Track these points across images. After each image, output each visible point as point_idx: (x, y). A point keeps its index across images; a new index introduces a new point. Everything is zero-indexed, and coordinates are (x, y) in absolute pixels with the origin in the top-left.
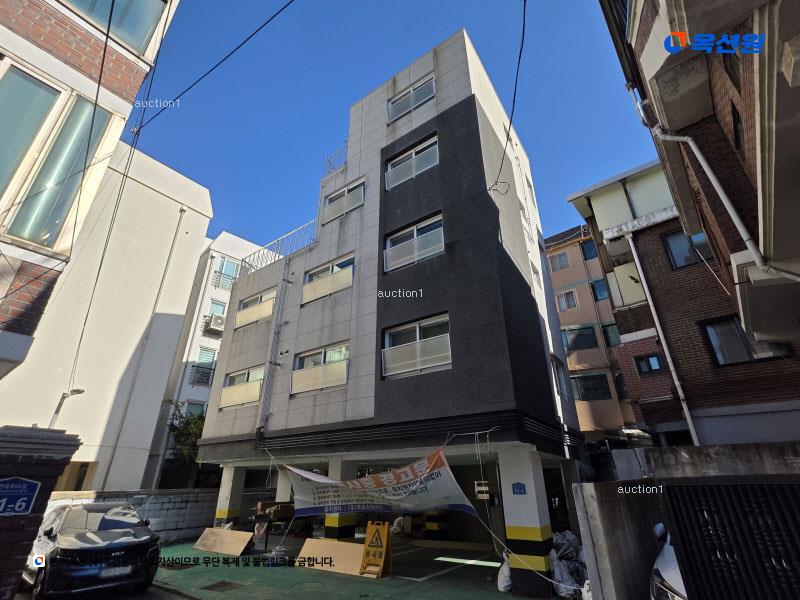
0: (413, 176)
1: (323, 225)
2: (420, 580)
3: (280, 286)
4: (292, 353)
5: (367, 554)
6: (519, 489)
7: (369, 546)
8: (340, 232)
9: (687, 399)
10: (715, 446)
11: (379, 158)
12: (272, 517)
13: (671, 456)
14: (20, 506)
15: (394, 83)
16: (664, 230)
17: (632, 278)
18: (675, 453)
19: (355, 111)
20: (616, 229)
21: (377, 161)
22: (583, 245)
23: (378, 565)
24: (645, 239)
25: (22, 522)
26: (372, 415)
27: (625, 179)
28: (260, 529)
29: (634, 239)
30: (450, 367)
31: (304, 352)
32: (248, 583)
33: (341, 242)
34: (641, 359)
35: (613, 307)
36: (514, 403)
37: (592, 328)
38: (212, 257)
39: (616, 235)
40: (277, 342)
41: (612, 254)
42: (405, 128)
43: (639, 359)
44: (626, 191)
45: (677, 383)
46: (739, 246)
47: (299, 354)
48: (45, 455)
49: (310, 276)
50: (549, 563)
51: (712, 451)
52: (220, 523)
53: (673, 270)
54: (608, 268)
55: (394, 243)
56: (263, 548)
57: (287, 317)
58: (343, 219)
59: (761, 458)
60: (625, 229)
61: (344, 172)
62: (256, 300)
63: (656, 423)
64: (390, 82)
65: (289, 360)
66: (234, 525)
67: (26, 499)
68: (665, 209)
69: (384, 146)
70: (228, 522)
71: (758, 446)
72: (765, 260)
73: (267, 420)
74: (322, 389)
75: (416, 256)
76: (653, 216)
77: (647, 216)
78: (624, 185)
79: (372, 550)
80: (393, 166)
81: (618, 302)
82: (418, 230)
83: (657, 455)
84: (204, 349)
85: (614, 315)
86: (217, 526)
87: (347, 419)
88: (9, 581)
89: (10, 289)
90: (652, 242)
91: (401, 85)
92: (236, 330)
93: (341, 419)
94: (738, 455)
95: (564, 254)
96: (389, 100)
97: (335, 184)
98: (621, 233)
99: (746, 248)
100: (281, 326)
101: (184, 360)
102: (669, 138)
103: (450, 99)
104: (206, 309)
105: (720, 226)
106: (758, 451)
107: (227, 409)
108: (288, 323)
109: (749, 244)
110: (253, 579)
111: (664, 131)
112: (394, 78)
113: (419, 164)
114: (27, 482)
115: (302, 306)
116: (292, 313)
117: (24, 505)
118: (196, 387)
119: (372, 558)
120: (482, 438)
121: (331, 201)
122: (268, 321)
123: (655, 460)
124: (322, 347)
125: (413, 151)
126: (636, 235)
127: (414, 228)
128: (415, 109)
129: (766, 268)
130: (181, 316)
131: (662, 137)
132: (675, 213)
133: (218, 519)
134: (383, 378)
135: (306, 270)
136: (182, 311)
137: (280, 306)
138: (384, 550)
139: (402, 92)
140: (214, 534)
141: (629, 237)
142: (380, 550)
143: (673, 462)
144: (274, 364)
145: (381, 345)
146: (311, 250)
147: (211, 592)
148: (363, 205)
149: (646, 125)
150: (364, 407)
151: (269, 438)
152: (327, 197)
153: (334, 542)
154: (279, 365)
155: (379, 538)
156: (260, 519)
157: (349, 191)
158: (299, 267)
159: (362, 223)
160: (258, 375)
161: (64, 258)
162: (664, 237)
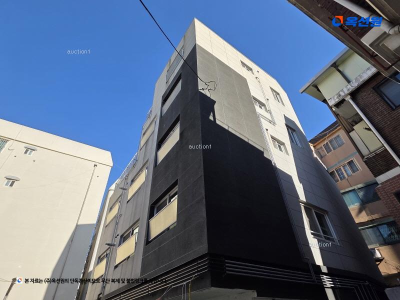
1: (140, 150)
3: (123, 193)
4: (120, 235)
8: (145, 151)
11: (161, 101)
16: (374, 84)
17: (366, 129)
20: (337, 97)
24: (361, 96)
26: (140, 276)
27: (335, 63)
29: (353, 99)
30: (176, 224)
33: (145, 155)
35: (363, 157)
39: (338, 100)
40: (116, 229)
41: (346, 117)
44: (340, 71)
53: (393, 110)
54: (349, 129)
57: (122, 211)
58: (147, 142)
60: (342, 94)
61: (150, 117)
65: (118, 241)
69: (163, 94)
77: (356, 79)
78: (336, 68)
81: (365, 152)
85: (365, 162)
90: (368, 96)
91: (172, 61)
92: (106, 227)
95: (338, 136)
96: (168, 71)
97: (147, 125)
98: (341, 98)
100: (119, 218)
108: (121, 216)
115: (127, 202)
124: (131, 227)
126: (354, 95)
130: (94, 224)
134: (148, 243)
135: (132, 179)
136: (95, 222)
141: (348, 99)
145: (149, 217)
148: (154, 130)
152: (144, 134)
159: (153, 141)
162: (377, 89)
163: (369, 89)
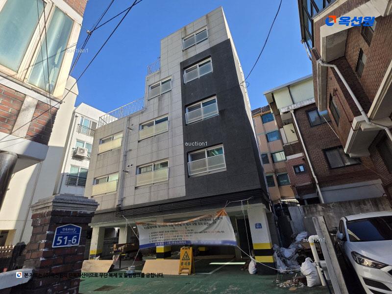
0: (199, 77)
1: (149, 100)
2: (210, 273)
3: (125, 131)
4: (135, 166)
5: (182, 264)
6: (259, 226)
7: (183, 260)
8: (159, 104)
9: (319, 184)
10: (332, 203)
11: (180, 67)
12: (123, 251)
13: (314, 208)
14: (74, 241)
15: (185, 30)
16: (307, 109)
17: (292, 131)
18: (316, 207)
19: (164, 43)
20: (286, 108)
21: (178, 69)
22: (262, 116)
23: (188, 269)
24: (298, 113)
25: (76, 250)
26: (184, 195)
27: (289, 85)
28: (115, 258)
29: (294, 113)
30: (226, 170)
31: (141, 165)
32: (120, 285)
33: (160, 108)
34: (296, 167)
35: (283, 144)
36: (260, 185)
37: (266, 155)
38: (76, 116)
39: (287, 110)
40: (125, 160)
41: (283, 120)
42: (193, 53)
43: (295, 167)
44: (290, 92)
45: (315, 177)
46: (357, 113)
47: (139, 166)
48: (83, 211)
49: (142, 126)
50: (274, 258)
51: (331, 205)
52: (92, 257)
53: (311, 127)
54: (281, 126)
55: (190, 110)
56: (119, 268)
57: (130, 147)
58: (160, 98)
59: (351, 207)
60: (290, 108)
61: (160, 73)
62: (110, 139)
63: (303, 195)
64: (183, 30)
65: (133, 169)
66: (100, 257)
67: (76, 236)
68: (308, 100)
69: (182, 61)
70: (97, 256)
71: (349, 202)
72: (370, 119)
73: (122, 201)
74: (153, 184)
75: (203, 117)
76: (303, 103)
77: (300, 103)
78: (289, 88)
79: (184, 261)
80: (187, 72)
81: (285, 141)
82: (203, 104)
83: (308, 208)
84: (73, 166)
85: (283, 147)
86: (91, 258)
87: (170, 198)
88: (75, 284)
89: (33, 117)
90: (302, 115)
91: (189, 31)
92: (98, 155)
93: (167, 198)
94: (342, 206)
96: (183, 38)
97: (154, 79)
98: (289, 110)
99: (361, 114)
100: (127, 152)
101: (62, 172)
102: (326, 65)
103: (217, 40)
104: (74, 145)
105: (349, 105)
106: (350, 204)
107: (96, 197)
108: (131, 150)
109: (362, 113)
110: (123, 283)
111: (323, 62)
112: (185, 28)
113: (202, 72)
114: (75, 227)
115: (139, 142)
116: (133, 145)
117: (76, 240)
118: (69, 187)
119: (184, 265)
120: (245, 203)
121: (152, 88)
122: (119, 150)
123: (307, 210)
124: (152, 162)
125: (198, 65)
126: (295, 111)
127: (201, 103)
128: (197, 44)
129: (371, 123)
130: (63, 147)
131: (322, 64)
132: (313, 101)
133: (91, 255)
134: (189, 176)
135: (140, 123)
137: (126, 141)
138: (190, 261)
139: (190, 34)
140: (89, 263)
141: (292, 112)
142: (189, 261)
143: (315, 211)
144: (125, 171)
145: (186, 160)
146: (142, 113)
147: (102, 292)
148: (171, 90)
149: (311, 59)
150: (180, 191)
151: (125, 210)
152: (149, 86)
153: (162, 260)
154: (127, 172)
155: (187, 256)
156: (116, 252)
157: (163, 83)
158: (136, 121)
159: (172, 100)
160: (115, 178)
161: (59, 101)
162: (307, 112)
163: (304, 111)
